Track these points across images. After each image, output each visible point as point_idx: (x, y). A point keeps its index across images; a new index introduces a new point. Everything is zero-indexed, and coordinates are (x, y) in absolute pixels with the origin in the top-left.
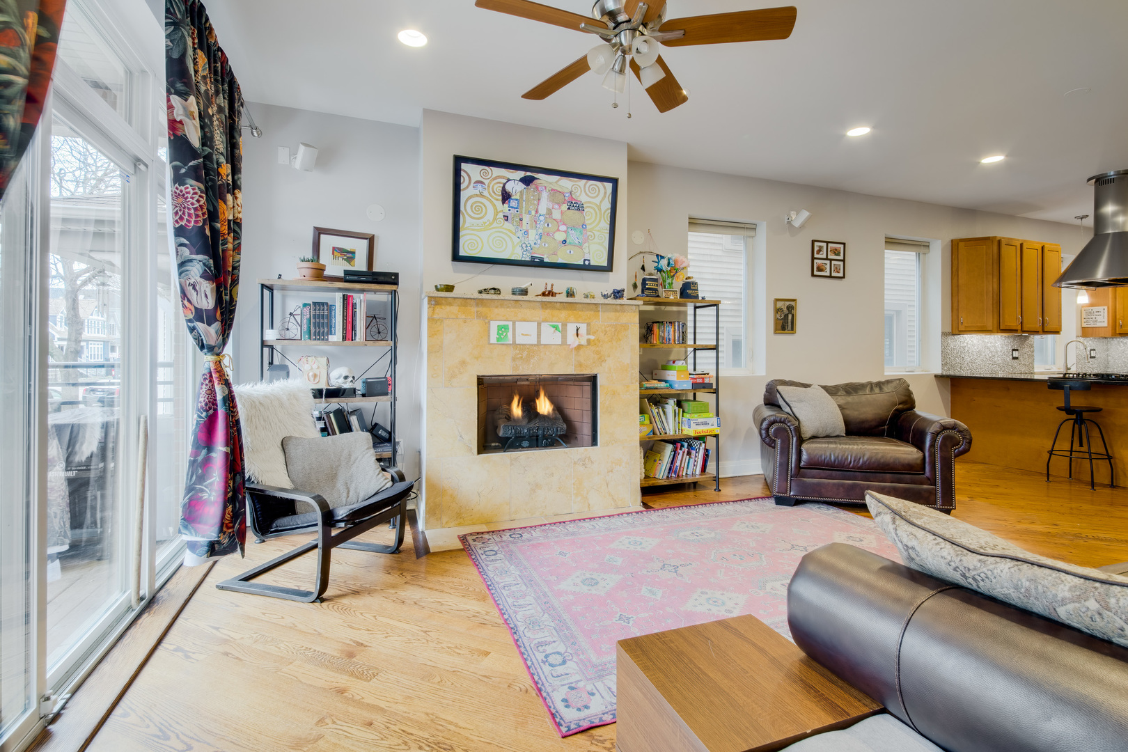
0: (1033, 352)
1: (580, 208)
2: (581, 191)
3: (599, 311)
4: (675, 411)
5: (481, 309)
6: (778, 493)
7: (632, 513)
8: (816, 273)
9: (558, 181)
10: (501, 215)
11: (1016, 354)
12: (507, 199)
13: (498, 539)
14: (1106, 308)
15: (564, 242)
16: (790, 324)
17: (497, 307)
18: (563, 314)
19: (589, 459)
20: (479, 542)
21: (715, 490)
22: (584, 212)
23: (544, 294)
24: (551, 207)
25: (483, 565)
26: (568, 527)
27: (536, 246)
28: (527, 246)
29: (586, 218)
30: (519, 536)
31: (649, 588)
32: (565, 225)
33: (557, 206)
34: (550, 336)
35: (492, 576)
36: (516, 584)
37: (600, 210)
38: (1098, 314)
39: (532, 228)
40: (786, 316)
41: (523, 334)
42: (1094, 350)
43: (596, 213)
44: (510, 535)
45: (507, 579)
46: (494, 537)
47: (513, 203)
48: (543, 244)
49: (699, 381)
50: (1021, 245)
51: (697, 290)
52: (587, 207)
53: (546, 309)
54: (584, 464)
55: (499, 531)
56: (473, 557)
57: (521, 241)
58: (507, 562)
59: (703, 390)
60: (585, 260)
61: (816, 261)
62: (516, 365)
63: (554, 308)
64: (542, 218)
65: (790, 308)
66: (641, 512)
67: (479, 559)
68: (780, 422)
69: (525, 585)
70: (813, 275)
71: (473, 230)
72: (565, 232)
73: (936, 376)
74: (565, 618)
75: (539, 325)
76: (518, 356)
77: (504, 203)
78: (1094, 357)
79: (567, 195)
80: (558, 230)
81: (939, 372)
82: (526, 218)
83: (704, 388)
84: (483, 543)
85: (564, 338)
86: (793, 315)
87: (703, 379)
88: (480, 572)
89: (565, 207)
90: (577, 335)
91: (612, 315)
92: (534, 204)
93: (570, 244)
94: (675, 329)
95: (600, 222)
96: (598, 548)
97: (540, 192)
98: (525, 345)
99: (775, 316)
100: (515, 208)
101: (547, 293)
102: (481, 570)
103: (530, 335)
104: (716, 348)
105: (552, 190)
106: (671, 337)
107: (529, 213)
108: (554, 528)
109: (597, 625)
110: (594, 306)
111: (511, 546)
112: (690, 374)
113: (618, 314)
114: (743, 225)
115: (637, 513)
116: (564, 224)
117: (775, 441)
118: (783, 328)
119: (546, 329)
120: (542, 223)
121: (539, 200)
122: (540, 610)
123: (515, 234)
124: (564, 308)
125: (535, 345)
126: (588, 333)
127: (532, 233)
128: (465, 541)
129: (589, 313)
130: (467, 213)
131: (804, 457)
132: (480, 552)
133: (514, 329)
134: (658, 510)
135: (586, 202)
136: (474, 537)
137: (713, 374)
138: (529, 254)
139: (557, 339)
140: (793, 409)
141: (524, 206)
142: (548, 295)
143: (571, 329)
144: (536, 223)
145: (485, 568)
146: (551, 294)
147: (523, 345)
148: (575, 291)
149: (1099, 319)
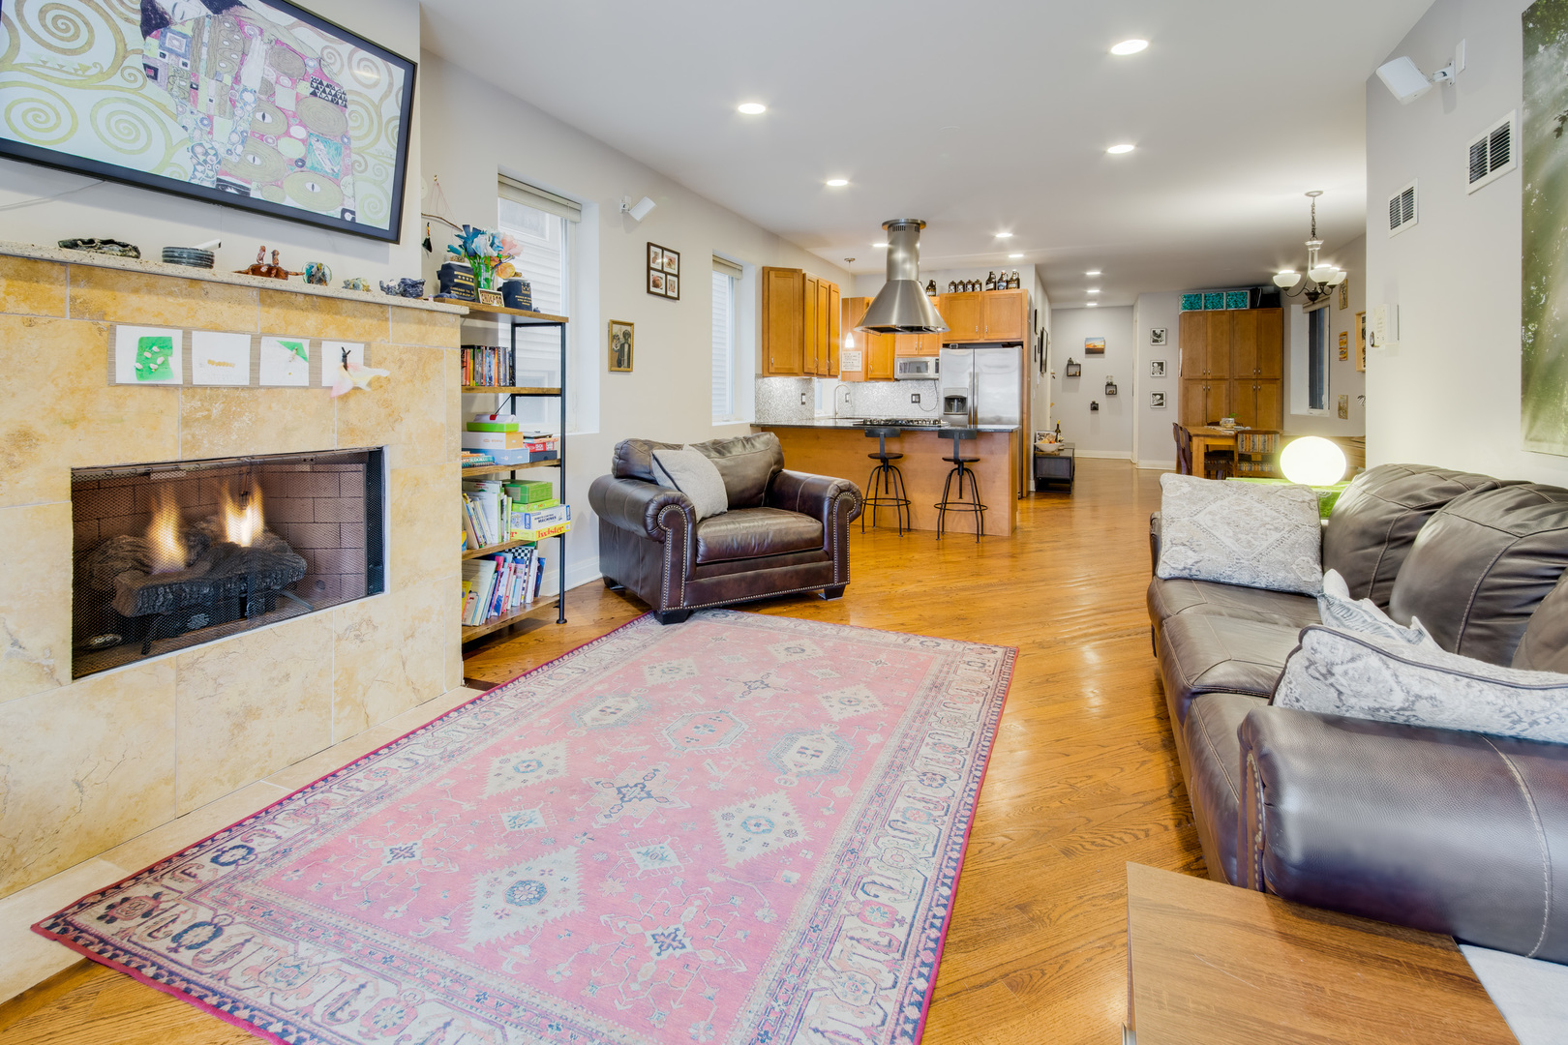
0: (814, 396)
1: (338, 100)
2: (342, 65)
3: (387, 319)
4: (502, 501)
5: (84, 292)
6: (668, 607)
7: (463, 706)
8: (652, 289)
9: (292, 26)
10: (137, 62)
11: (804, 399)
12: (158, 27)
13: (188, 886)
14: (861, 352)
15: (301, 163)
16: (626, 357)
17: (136, 291)
18: (312, 320)
19: (369, 622)
20: (129, 917)
21: (558, 622)
22: (348, 111)
23: (255, 270)
24: (272, 76)
25: (204, 980)
26: (354, 784)
27: (234, 159)
28: (206, 154)
29: (351, 123)
30: (242, 852)
31: (644, 850)
32: (305, 127)
33: (285, 81)
34: (282, 367)
35: (264, 1001)
36: (358, 990)
37: (380, 116)
38: (855, 358)
39: (222, 113)
40: (622, 346)
41: (211, 362)
42: (849, 394)
43: (372, 122)
44: (215, 860)
45: (319, 988)
46: (166, 881)
47: (172, 40)
48: (250, 158)
49: (539, 448)
50: (817, 283)
51: (529, 296)
52: (354, 102)
53: (271, 305)
54: (357, 636)
55: (169, 860)
56: (150, 971)
57: (191, 138)
58: (273, 940)
59: (543, 462)
60: (344, 211)
61: (652, 272)
62: (193, 436)
63: (290, 305)
64: (249, 97)
65: (627, 335)
66: (480, 698)
67: (176, 968)
68: (673, 503)
69: (384, 977)
70: (649, 291)
71: (46, 77)
72: (303, 141)
73: (751, 425)
74: (558, 1010)
75: (256, 341)
76: (199, 415)
77: (146, 33)
79: (311, 63)
80: (287, 134)
81: (753, 421)
82: (208, 88)
83: (546, 459)
84: (146, 915)
85: (315, 371)
86: (629, 346)
87: (544, 444)
88: (215, 1009)
89: (305, 88)
90: (346, 367)
91: (413, 329)
92: (230, 60)
93: (313, 169)
94: (499, 360)
95: (377, 138)
96: (467, 807)
97: (248, 38)
98: (218, 388)
99: (610, 345)
100: (178, 55)
101: (264, 269)
102: (213, 1000)
103: (231, 365)
104: (561, 393)
105: (277, 41)
106: (494, 374)
107: (216, 76)
108: (319, 797)
109: (635, 987)
110: (377, 308)
111: (246, 889)
112: (525, 438)
113: (423, 328)
114: (565, 202)
115: (473, 702)
116: (301, 124)
117: (665, 531)
118: (620, 364)
119: (272, 350)
120: (249, 108)
121: (244, 54)
122: (487, 1027)
123: (175, 117)
124: (314, 308)
125: (244, 388)
126: (367, 363)
127: (223, 126)
128: (72, 934)
129: (367, 322)
130: (27, 29)
131: (702, 549)
132: (162, 944)
133: (187, 350)
134: (506, 685)
135: (351, 91)
136: (101, 909)
137: (557, 435)
138: (211, 174)
139: (298, 374)
140: (676, 481)
141: (204, 56)
142: (268, 273)
143: (331, 353)
144: (234, 106)
145: (221, 986)
146: (275, 271)
147: (212, 388)
148: (327, 271)
149: (856, 363)
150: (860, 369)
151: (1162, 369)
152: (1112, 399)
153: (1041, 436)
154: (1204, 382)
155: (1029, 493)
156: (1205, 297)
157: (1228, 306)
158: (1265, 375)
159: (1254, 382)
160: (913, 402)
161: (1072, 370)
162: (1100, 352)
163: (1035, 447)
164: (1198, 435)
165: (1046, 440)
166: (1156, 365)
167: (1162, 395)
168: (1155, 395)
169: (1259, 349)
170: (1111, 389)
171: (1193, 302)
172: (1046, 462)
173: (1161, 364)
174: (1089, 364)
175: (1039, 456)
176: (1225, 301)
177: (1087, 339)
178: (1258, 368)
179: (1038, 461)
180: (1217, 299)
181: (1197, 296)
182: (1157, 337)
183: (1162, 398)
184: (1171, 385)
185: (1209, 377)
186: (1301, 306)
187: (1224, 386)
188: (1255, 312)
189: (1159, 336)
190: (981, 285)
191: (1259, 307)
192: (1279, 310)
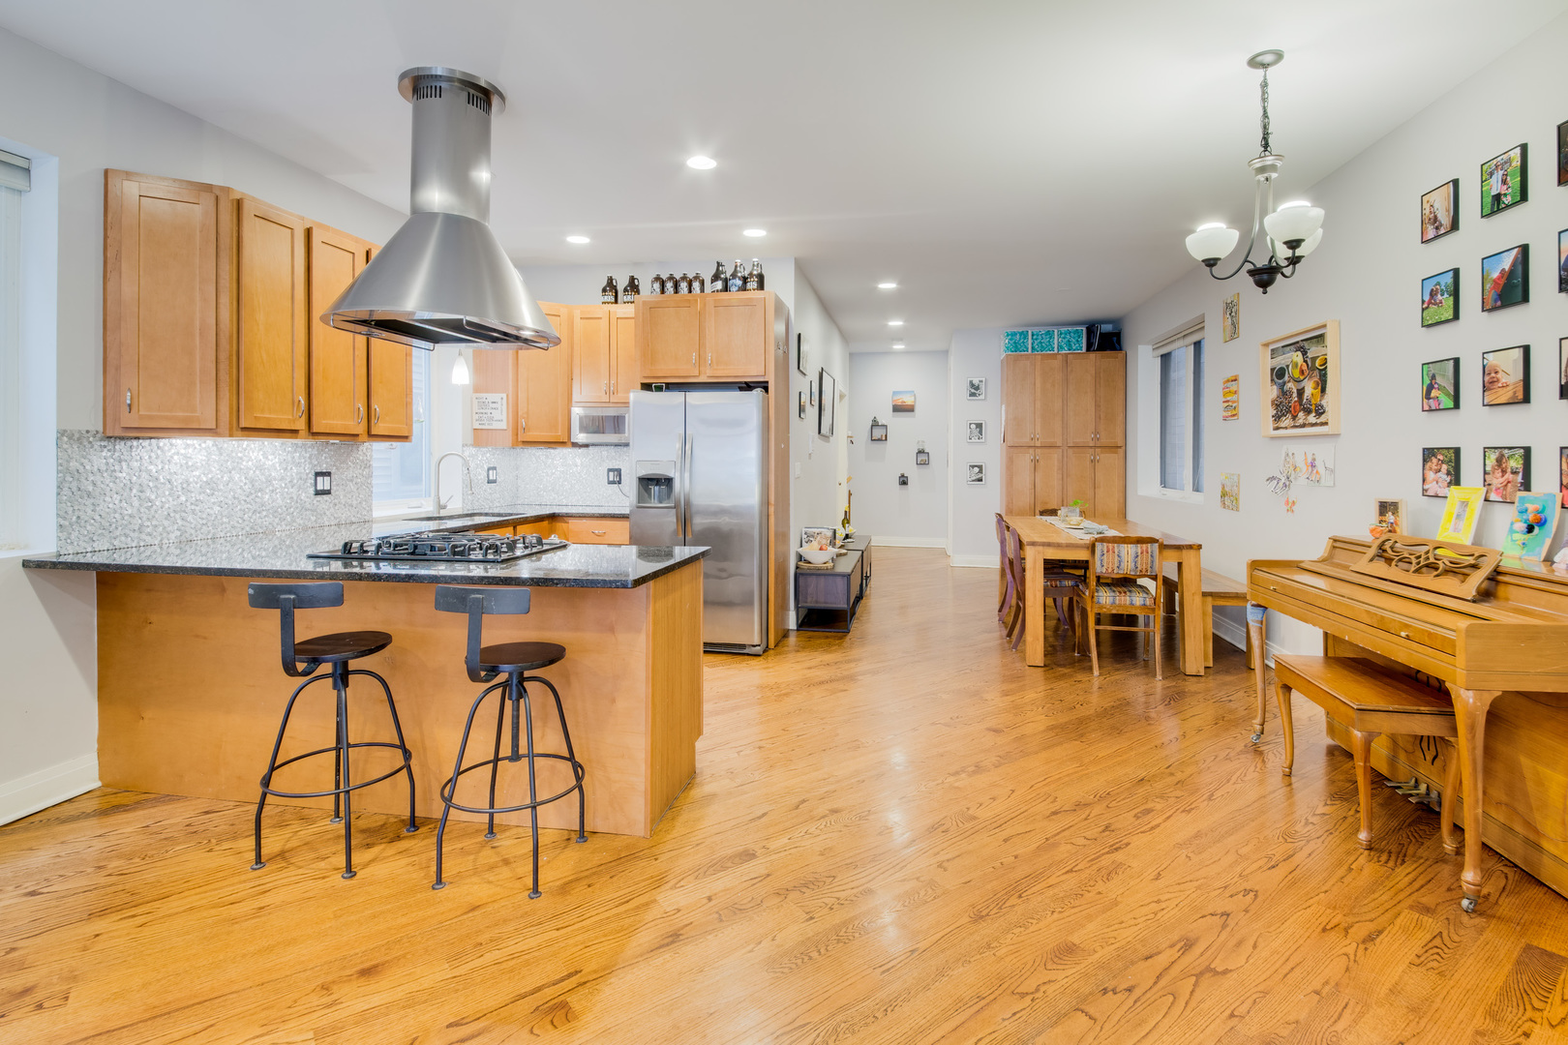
0: (370, 476)
11: (323, 483)
14: (504, 396)
38: (494, 406)
42: (494, 468)
50: (308, 233)
78: (494, 482)
149: (496, 415)
150: (503, 425)
151: (981, 432)
152: (924, 470)
153: (810, 537)
154: (1031, 451)
155: (785, 634)
156: (1033, 335)
157: (1060, 347)
158: (1104, 441)
159: (1091, 451)
160: (610, 483)
161: (878, 433)
162: (910, 409)
163: (800, 558)
164: (1033, 544)
165: (815, 544)
166: (973, 426)
167: (980, 467)
168: (973, 467)
169: (1097, 406)
170: (922, 457)
171: (1021, 343)
172: (812, 580)
173: (979, 426)
174: (896, 424)
175: (805, 574)
176: (1056, 341)
177: (895, 393)
178: (1096, 432)
179: (801, 580)
180: (1046, 340)
181: (1024, 335)
182: (974, 390)
183: (981, 471)
184: (991, 453)
185: (1038, 444)
186: (1150, 347)
187: (1056, 455)
188: (1092, 355)
189: (977, 388)
190: (702, 283)
191: (1097, 350)
192: (1120, 355)
